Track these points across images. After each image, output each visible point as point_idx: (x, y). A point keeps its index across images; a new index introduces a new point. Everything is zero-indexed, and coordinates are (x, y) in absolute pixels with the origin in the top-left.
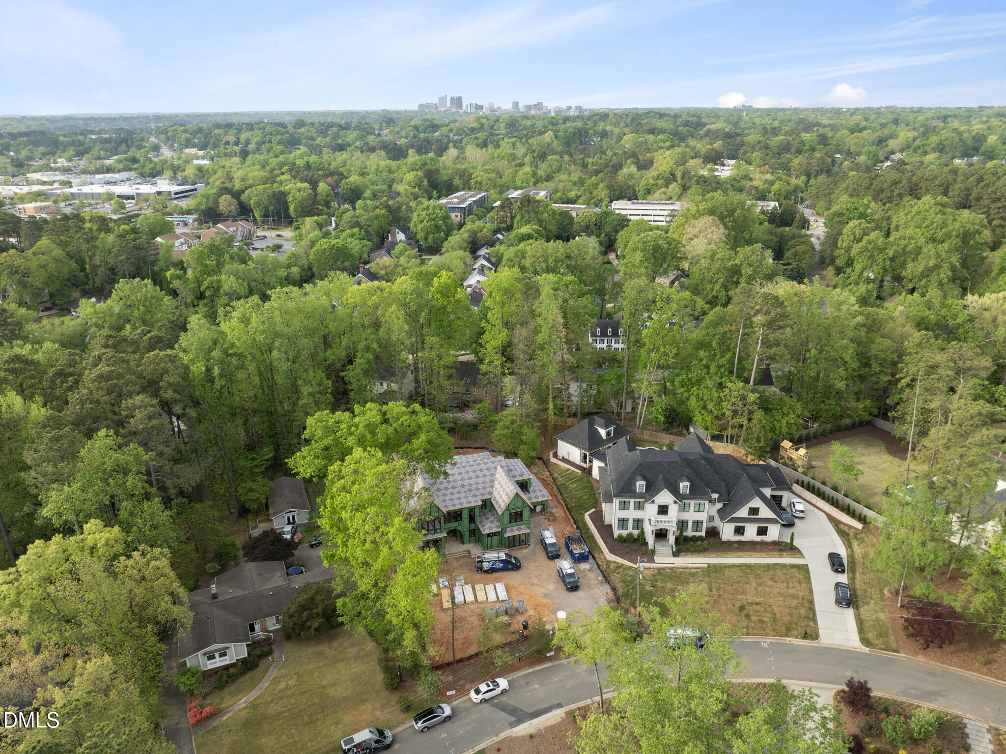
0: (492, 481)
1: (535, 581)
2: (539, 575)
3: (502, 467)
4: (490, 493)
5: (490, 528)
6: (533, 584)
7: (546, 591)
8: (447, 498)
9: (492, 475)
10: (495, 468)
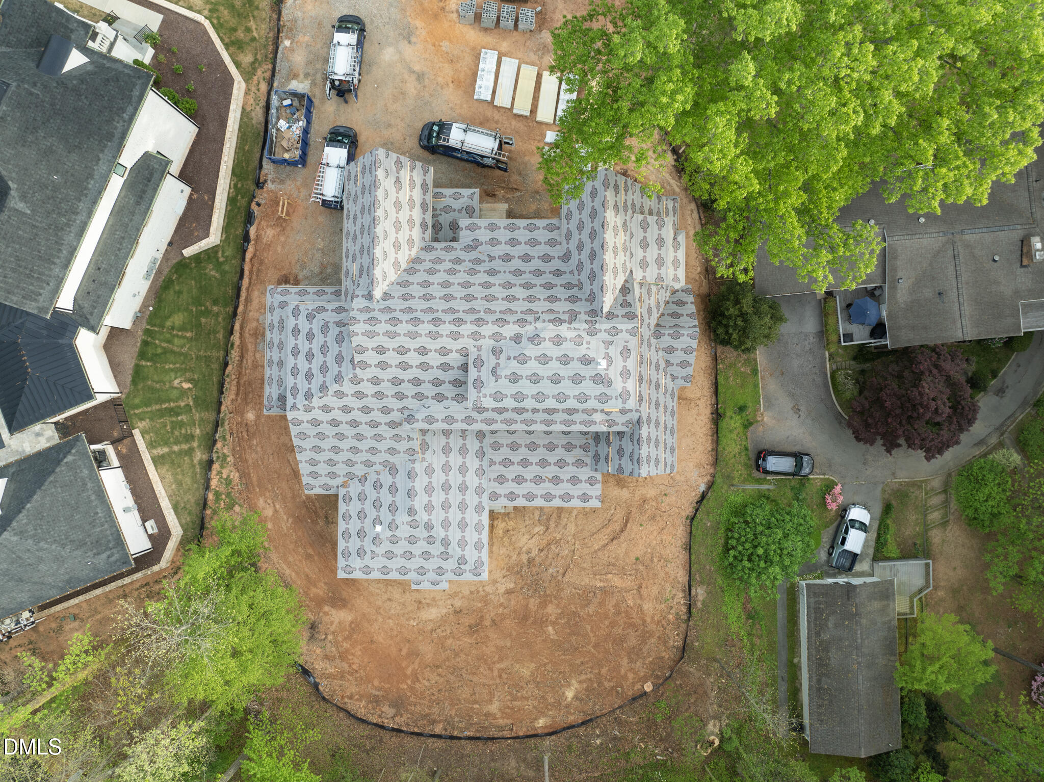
0: (411, 271)
1: (412, 87)
2: (395, 99)
3: (369, 297)
4: (427, 249)
5: (456, 196)
6: (420, 77)
7: (404, 45)
8: (542, 249)
9: (404, 284)
10: (387, 296)
